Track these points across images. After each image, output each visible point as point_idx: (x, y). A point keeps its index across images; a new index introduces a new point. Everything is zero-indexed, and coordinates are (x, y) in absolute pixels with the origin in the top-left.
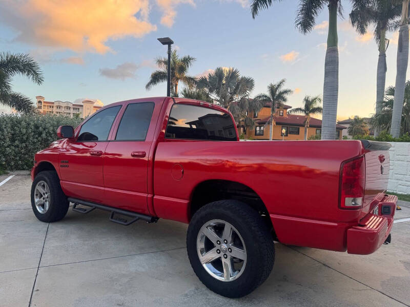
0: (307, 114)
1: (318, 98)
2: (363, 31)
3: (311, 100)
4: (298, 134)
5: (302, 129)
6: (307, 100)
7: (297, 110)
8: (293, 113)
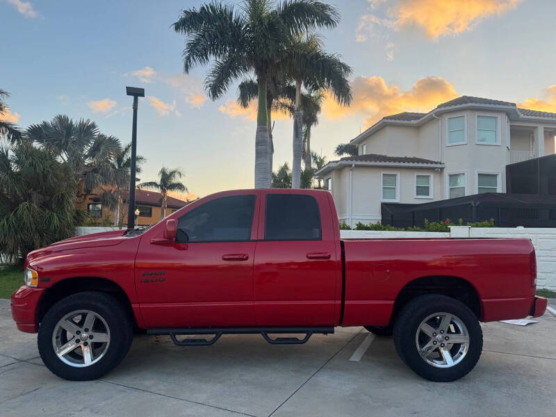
0: (164, 191)
1: (179, 171)
2: (245, 105)
3: (168, 173)
4: (151, 216)
5: (155, 210)
6: (163, 172)
7: (151, 184)
8: (145, 189)
